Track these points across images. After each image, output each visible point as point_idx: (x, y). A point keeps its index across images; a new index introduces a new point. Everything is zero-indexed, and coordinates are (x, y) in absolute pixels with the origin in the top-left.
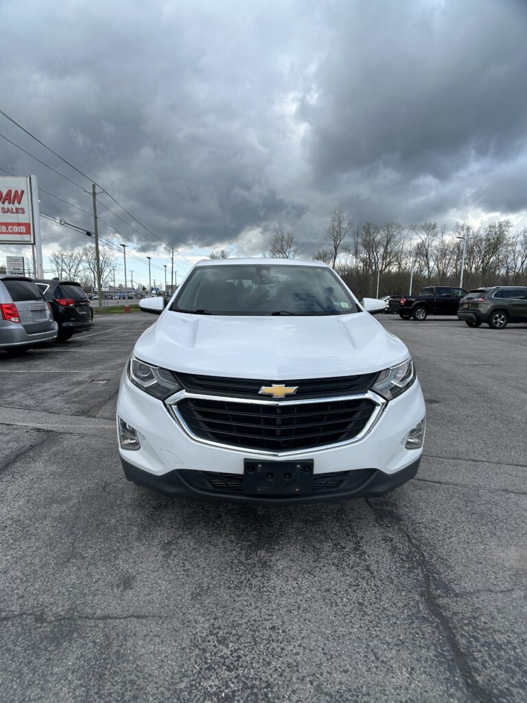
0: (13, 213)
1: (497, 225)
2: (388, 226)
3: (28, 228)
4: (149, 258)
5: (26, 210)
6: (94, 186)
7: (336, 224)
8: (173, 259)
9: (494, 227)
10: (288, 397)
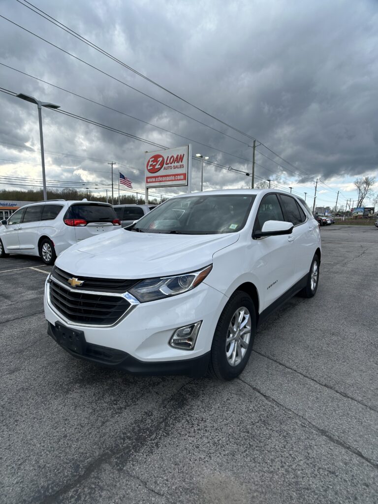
0: (178, 168)
3: (185, 176)
4: (291, 188)
5: (185, 166)
6: (255, 142)
8: (316, 187)
10: (77, 287)
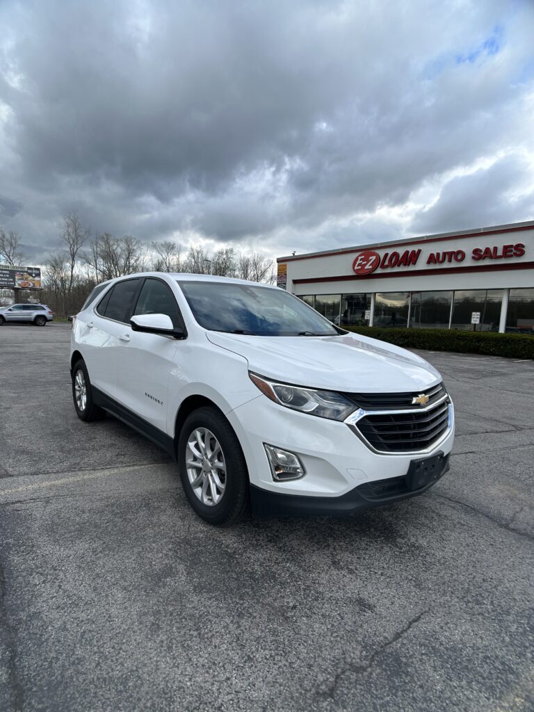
1: (225, 252)
2: (128, 241)
7: (71, 230)
9: (222, 253)
10: (427, 404)
